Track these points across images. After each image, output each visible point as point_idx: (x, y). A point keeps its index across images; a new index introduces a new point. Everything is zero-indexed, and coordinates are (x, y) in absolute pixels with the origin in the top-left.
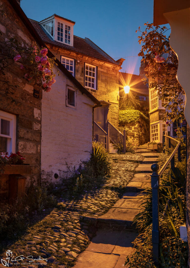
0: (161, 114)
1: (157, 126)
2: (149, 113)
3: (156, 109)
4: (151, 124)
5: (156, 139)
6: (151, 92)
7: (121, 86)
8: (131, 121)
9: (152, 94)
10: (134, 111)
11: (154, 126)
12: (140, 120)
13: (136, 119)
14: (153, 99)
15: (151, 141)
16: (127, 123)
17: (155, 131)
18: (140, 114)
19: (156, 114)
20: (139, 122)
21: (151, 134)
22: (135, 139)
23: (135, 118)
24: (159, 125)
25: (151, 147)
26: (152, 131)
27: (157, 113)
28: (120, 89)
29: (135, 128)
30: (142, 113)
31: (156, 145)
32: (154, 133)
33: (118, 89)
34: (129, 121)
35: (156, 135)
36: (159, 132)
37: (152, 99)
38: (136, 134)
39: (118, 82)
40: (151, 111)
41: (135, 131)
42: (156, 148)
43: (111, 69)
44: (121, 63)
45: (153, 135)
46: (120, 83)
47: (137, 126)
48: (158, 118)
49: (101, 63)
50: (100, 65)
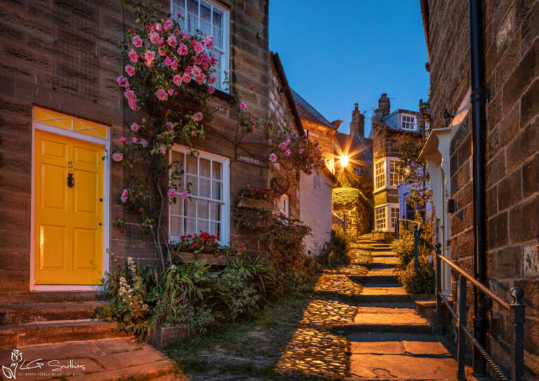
0: (390, 195)
1: (384, 209)
2: (374, 192)
3: (384, 187)
4: (376, 207)
5: (382, 227)
6: (377, 165)
7: (337, 157)
8: (348, 203)
9: (377, 168)
10: (352, 189)
11: (381, 211)
12: (358, 202)
13: (354, 201)
14: (379, 175)
15: (376, 229)
16: (342, 205)
17: (381, 216)
18: (359, 194)
19: (383, 195)
20: (357, 204)
21: (376, 220)
22: (353, 228)
23: (353, 198)
24: (386, 208)
25: (377, 237)
26: (377, 216)
27: (385, 193)
28: (336, 160)
29: (352, 213)
30: (361, 193)
31: (383, 235)
32: (379, 219)
33: (333, 160)
34: (345, 203)
35: (382, 221)
36: (386, 218)
37: (377, 174)
38: (354, 221)
39: (333, 151)
40: (376, 190)
41: (353, 217)
42: (383, 238)
43: (325, 134)
44: (338, 126)
45: (379, 222)
46: (336, 153)
47: (354, 209)
48: (386, 200)
49: (313, 125)
50: (311, 128)
